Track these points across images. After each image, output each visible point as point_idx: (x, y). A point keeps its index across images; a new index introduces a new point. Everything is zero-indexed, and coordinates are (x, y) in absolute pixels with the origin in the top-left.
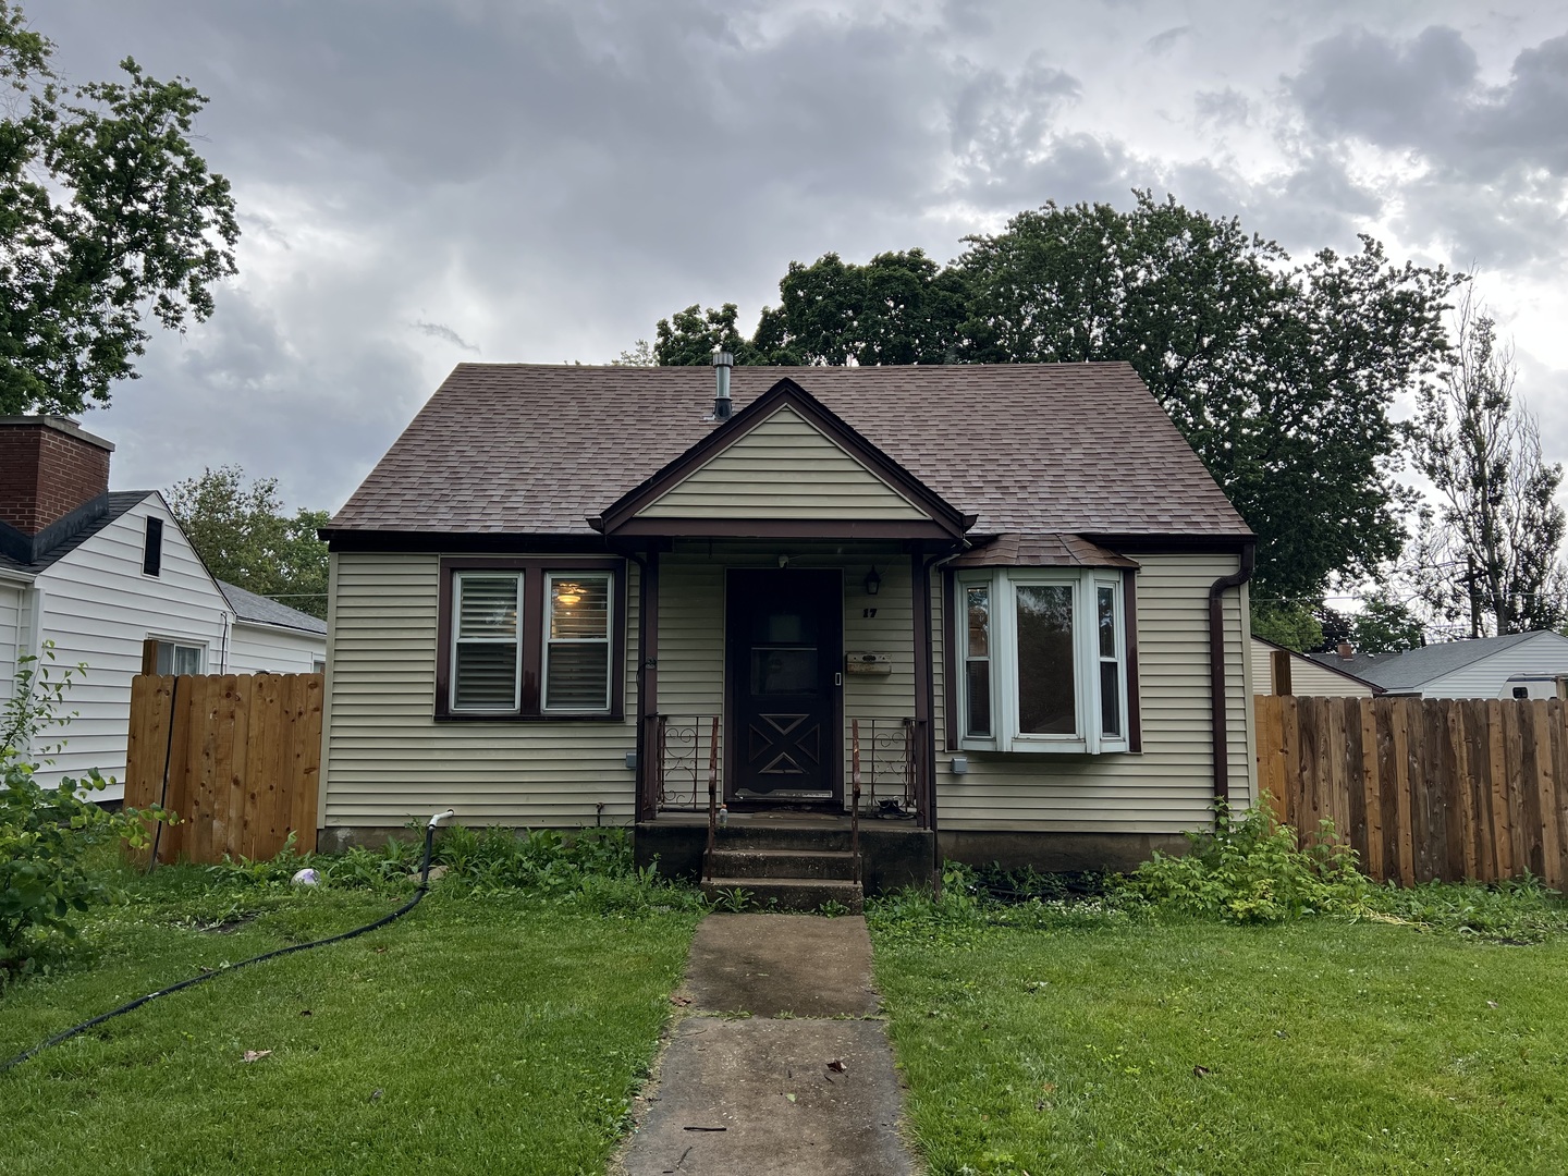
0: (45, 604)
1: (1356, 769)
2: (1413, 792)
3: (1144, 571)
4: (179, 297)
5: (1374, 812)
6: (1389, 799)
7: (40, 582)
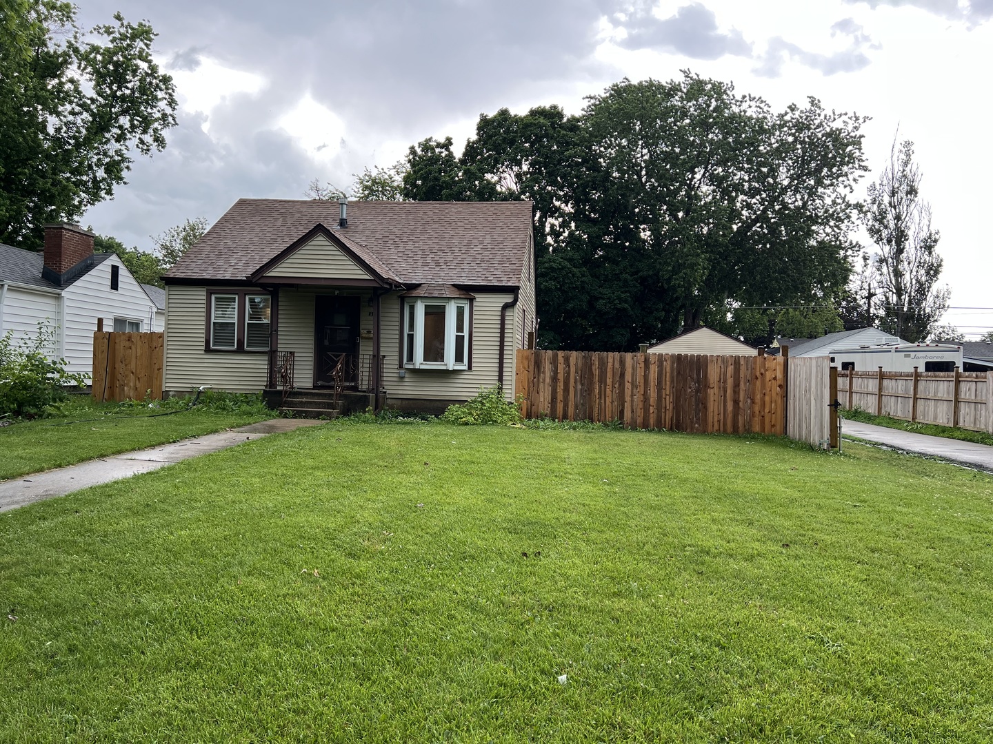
0: (67, 303)
1: (554, 379)
2: (575, 388)
3: (478, 300)
4: (148, 138)
5: (560, 396)
6: (566, 390)
7: (64, 293)
